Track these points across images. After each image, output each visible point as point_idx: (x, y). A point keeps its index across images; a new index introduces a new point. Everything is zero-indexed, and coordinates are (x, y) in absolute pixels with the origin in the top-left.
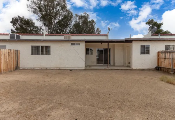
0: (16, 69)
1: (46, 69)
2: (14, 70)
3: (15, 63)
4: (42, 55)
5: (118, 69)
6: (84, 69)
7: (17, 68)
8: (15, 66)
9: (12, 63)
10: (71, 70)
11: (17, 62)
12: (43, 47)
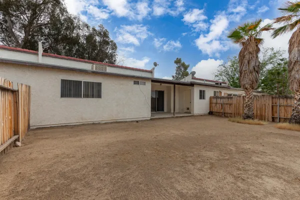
4: (85, 99)
6: (149, 118)
10: (137, 122)
12: (87, 83)
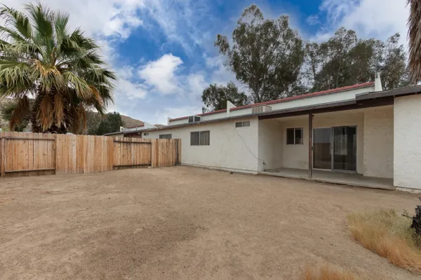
0: (176, 165)
1: (205, 168)
2: (173, 166)
3: (175, 157)
4: (201, 146)
5: (337, 184)
7: (177, 163)
8: (174, 161)
9: (171, 156)
10: (232, 173)
11: (178, 155)
